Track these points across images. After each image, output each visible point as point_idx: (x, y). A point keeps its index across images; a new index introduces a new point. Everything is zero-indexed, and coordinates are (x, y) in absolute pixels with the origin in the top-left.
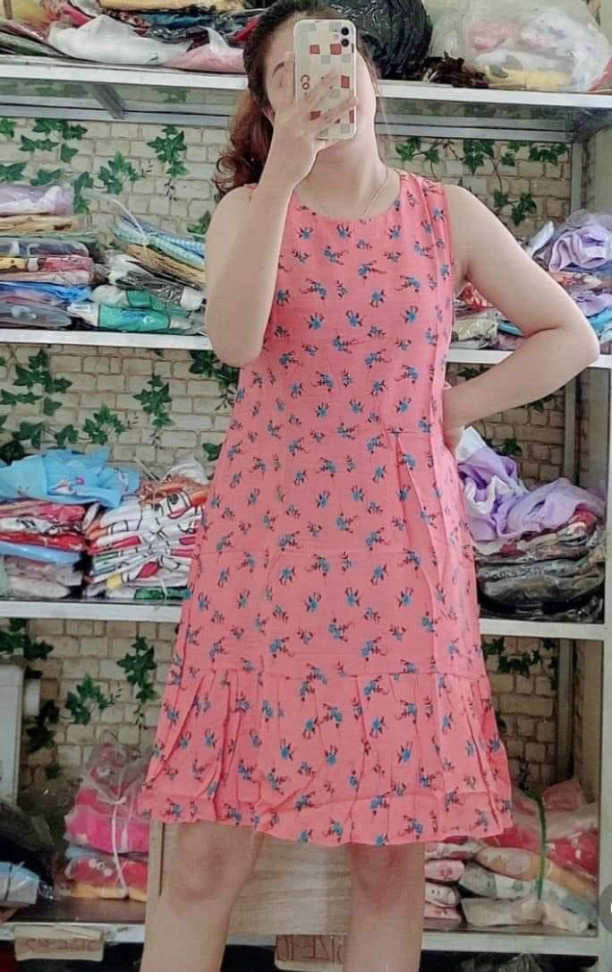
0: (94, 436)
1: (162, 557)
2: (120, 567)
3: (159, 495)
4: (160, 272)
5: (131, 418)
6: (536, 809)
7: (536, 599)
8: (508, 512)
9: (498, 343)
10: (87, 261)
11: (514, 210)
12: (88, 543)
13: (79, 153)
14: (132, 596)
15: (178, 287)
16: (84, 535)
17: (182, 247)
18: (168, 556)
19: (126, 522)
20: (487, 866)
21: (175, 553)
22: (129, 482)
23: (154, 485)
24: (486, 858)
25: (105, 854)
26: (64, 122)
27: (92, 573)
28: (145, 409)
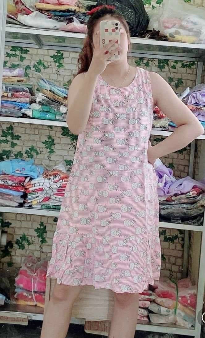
0: (29, 155)
1: (51, 195)
2: (36, 198)
3: (50, 175)
4: (53, 100)
5: (41, 150)
6: (175, 287)
7: (177, 216)
8: (169, 187)
9: (169, 129)
10: (28, 94)
11: (175, 84)
12: (26, 189)
13: (26, 59)
14: (40, 207)
15: (59, 105)
16: (25, 187)
17: (61, 91)
18: (53, 195)
19: (39, 183)
20: (158, 303)
21: (55, 194)
22: (40, 170)
23: (48, 172)
24: (158, 301)
25: (29, 291)
26: (21, 48)
27: (27, 199)
28: (46, 147)
